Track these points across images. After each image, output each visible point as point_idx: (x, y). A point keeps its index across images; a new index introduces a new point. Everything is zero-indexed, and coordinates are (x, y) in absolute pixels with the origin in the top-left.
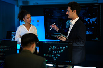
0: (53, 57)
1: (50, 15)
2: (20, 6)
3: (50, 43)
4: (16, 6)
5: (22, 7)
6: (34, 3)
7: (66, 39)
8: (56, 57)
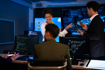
0: (72, 51)
1: (66, 14)
2: (34, 9)
3: (69, 38)
4: (30, 9)
5: (35, 9)
6: (47, 6)
7: (84, 34)
8: (75, 51)
